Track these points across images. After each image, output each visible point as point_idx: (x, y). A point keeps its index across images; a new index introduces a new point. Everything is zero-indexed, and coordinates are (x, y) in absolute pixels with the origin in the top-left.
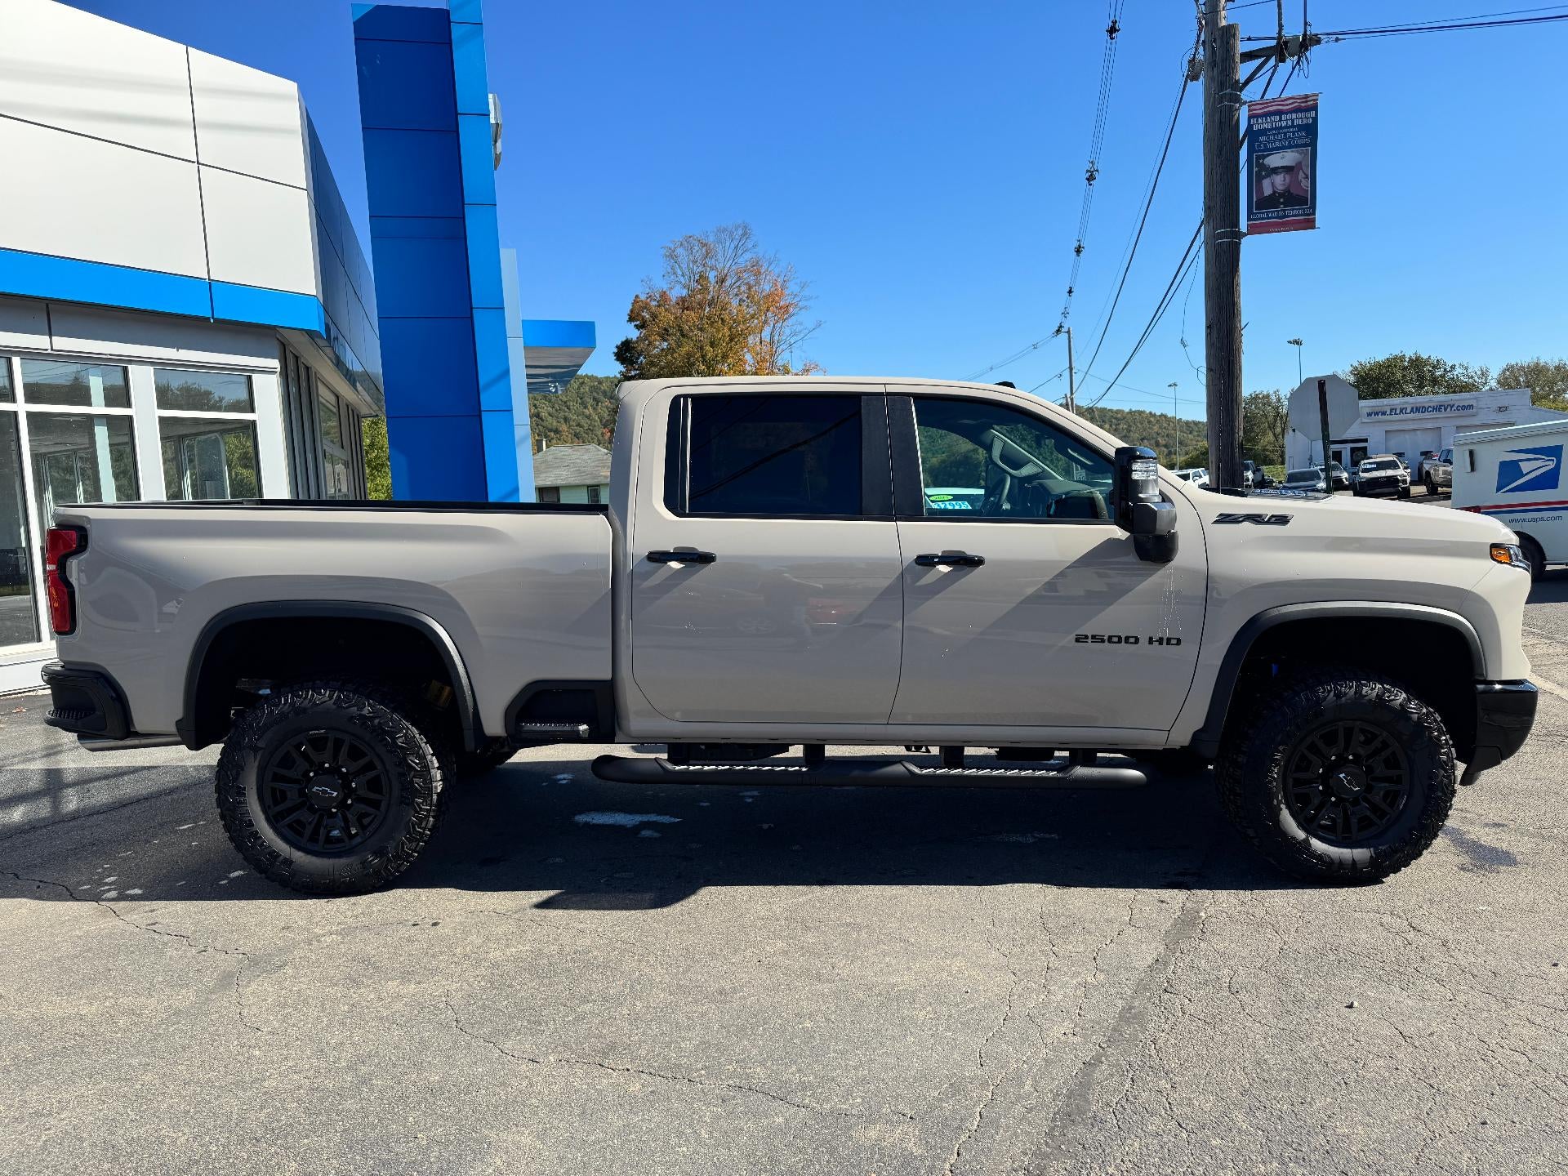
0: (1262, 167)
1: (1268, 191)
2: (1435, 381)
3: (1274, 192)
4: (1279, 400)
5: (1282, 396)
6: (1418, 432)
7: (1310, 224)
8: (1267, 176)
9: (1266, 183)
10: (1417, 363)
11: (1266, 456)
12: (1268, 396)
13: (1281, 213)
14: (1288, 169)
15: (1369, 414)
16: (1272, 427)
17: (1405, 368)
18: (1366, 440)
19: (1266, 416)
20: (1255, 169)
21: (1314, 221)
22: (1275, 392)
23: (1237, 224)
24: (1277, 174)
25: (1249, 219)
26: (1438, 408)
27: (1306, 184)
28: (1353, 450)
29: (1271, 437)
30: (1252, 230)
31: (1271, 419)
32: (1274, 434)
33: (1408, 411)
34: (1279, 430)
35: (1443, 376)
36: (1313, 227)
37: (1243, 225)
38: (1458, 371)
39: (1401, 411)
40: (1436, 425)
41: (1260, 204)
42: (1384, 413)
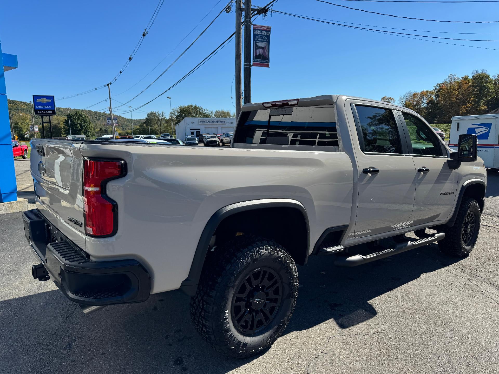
0: (257, 46)
1: (258, 54)
2: (200, 113)
3: (260, 54)
4: (159, 115)
5: (160, 114)
6: (212, 128)
7: (268, 66)
8: (258, 49)
9: (257, 51)
10: (196, 108)
11: (156, 132)
12: (155, 113)
13: (261, 61)
14: (263, 48)
15: (200, 122)
16: (157, 123)
17: (193, 109)
18: (200, 129)
19: (155, 119)
20: (255, 46)
21: (269, 65)
22: (157, 112)
23: (250, 62)
24: (260, 49)
25: (253, 61)
26: (217, 122)
27: (267, 53)
28: (197, 132)
29: (157, 126)
30: (254, 65)
31: (157, 120)
32: (158, 125)
33: (210, 122)
34: (159, 124)
35: (202, 112)
36: (268, 67)
37: (252, 64)
38: (206, 111)
39: (208, 121)
40: (216, 126)
41: (257, 57)
42: (204, 122)
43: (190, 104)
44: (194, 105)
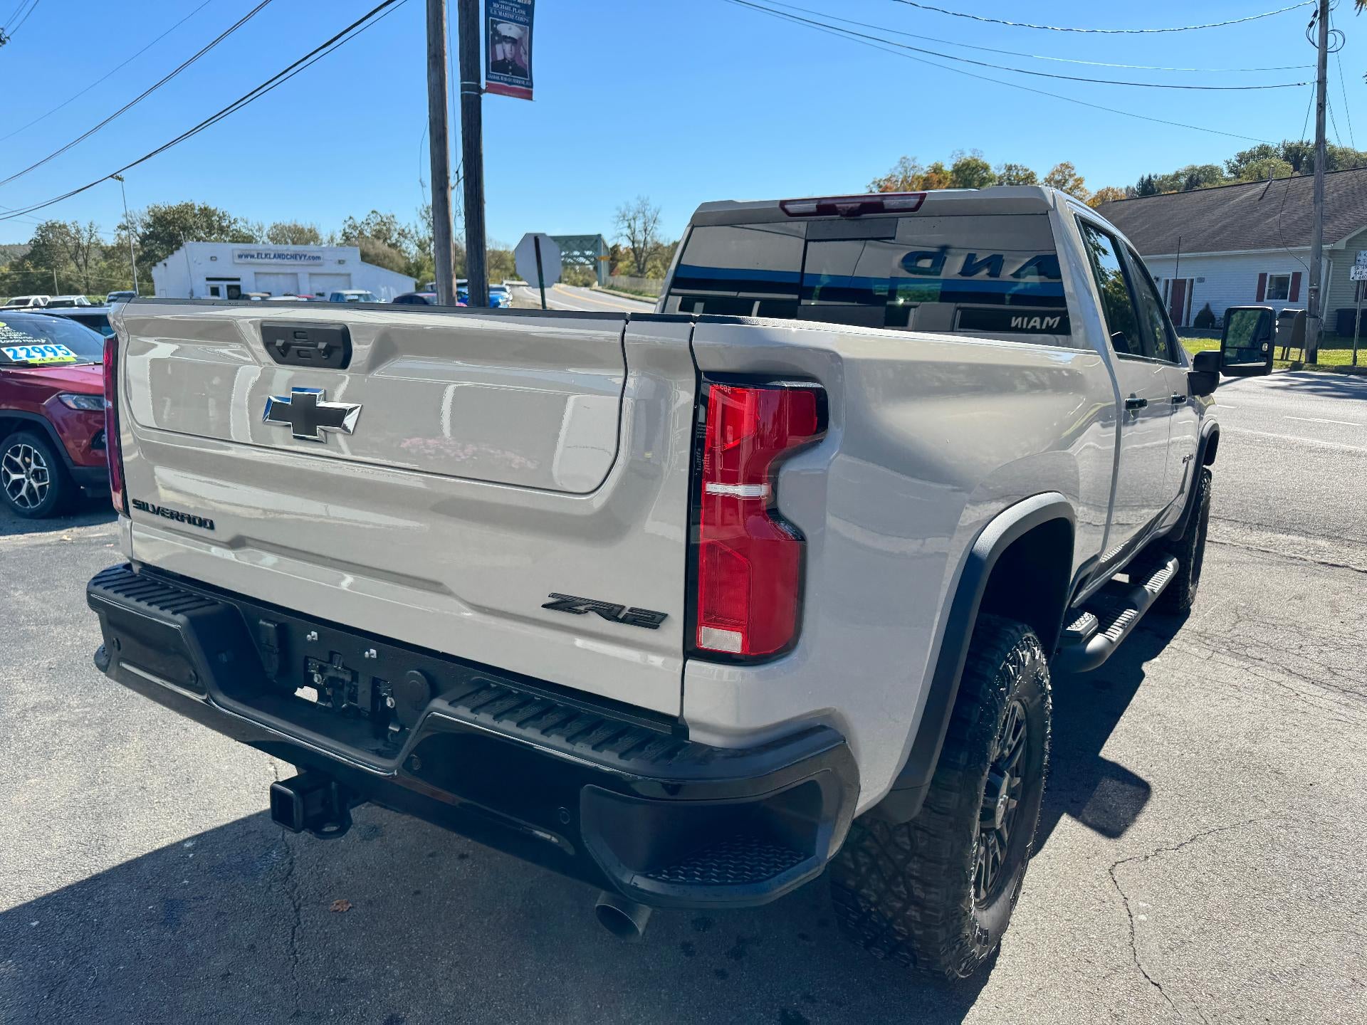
0: (496, 32)
1: (500, 57)
2: (222, 230)
3: (505, 59)
4: (78, 231)
5: (81, 227)
6: (280, 276)
7: (528, 95)
8: (499, 42)
9: (499, 47)
10: (206, 212)
11: (71, 286)
12: (65, 226)
13: (510, 80)
14: (513, 41)
15: (240, 256)
16: (74, 257)
17: (195, 215)
18: (238, 280)
19: (65, 244)
20: (491, 33)
21: (531, 93)
22: (73, 224)
23: (479, 81)
24: (507, 42)
25: (487, 78)
26: (294, 257)
27: (525, 58)
28: (229, 287)
29: (73, 267)
30: (492, 89)
31: (72, 250)
32: (78, 265)
34: (81, 261)
35: (229, 227)
36: (530, 99)
37: (483, 86)
38: (240, 225)
39: (266, 255)
40: (293, 271)
41: (497, 66)
42: (252, 256)
43: (187, 201)
44: (199, 204)
